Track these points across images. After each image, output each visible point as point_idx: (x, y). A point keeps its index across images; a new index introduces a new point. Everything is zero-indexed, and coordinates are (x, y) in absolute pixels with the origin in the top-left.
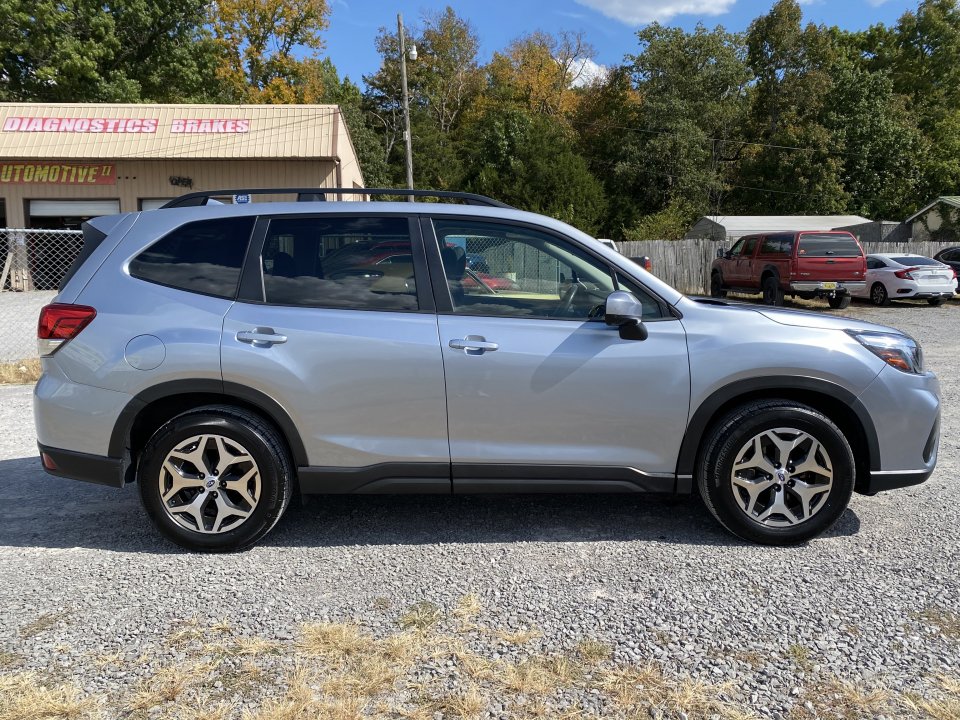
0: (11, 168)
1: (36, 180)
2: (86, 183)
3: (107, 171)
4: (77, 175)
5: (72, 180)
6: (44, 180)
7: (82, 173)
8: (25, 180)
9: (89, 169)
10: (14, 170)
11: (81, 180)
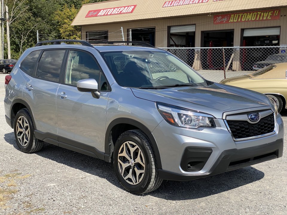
0: (238, 15)
1: (247, 20)
2: (267, 19)
3: (276, 13)
4: (263, 16)
5: (261, 18)
6: (250, 20)
7: (266, 15)
8: (243, 20)
9: (269, 13)
10: (239, 16)
11: (265, 18)
